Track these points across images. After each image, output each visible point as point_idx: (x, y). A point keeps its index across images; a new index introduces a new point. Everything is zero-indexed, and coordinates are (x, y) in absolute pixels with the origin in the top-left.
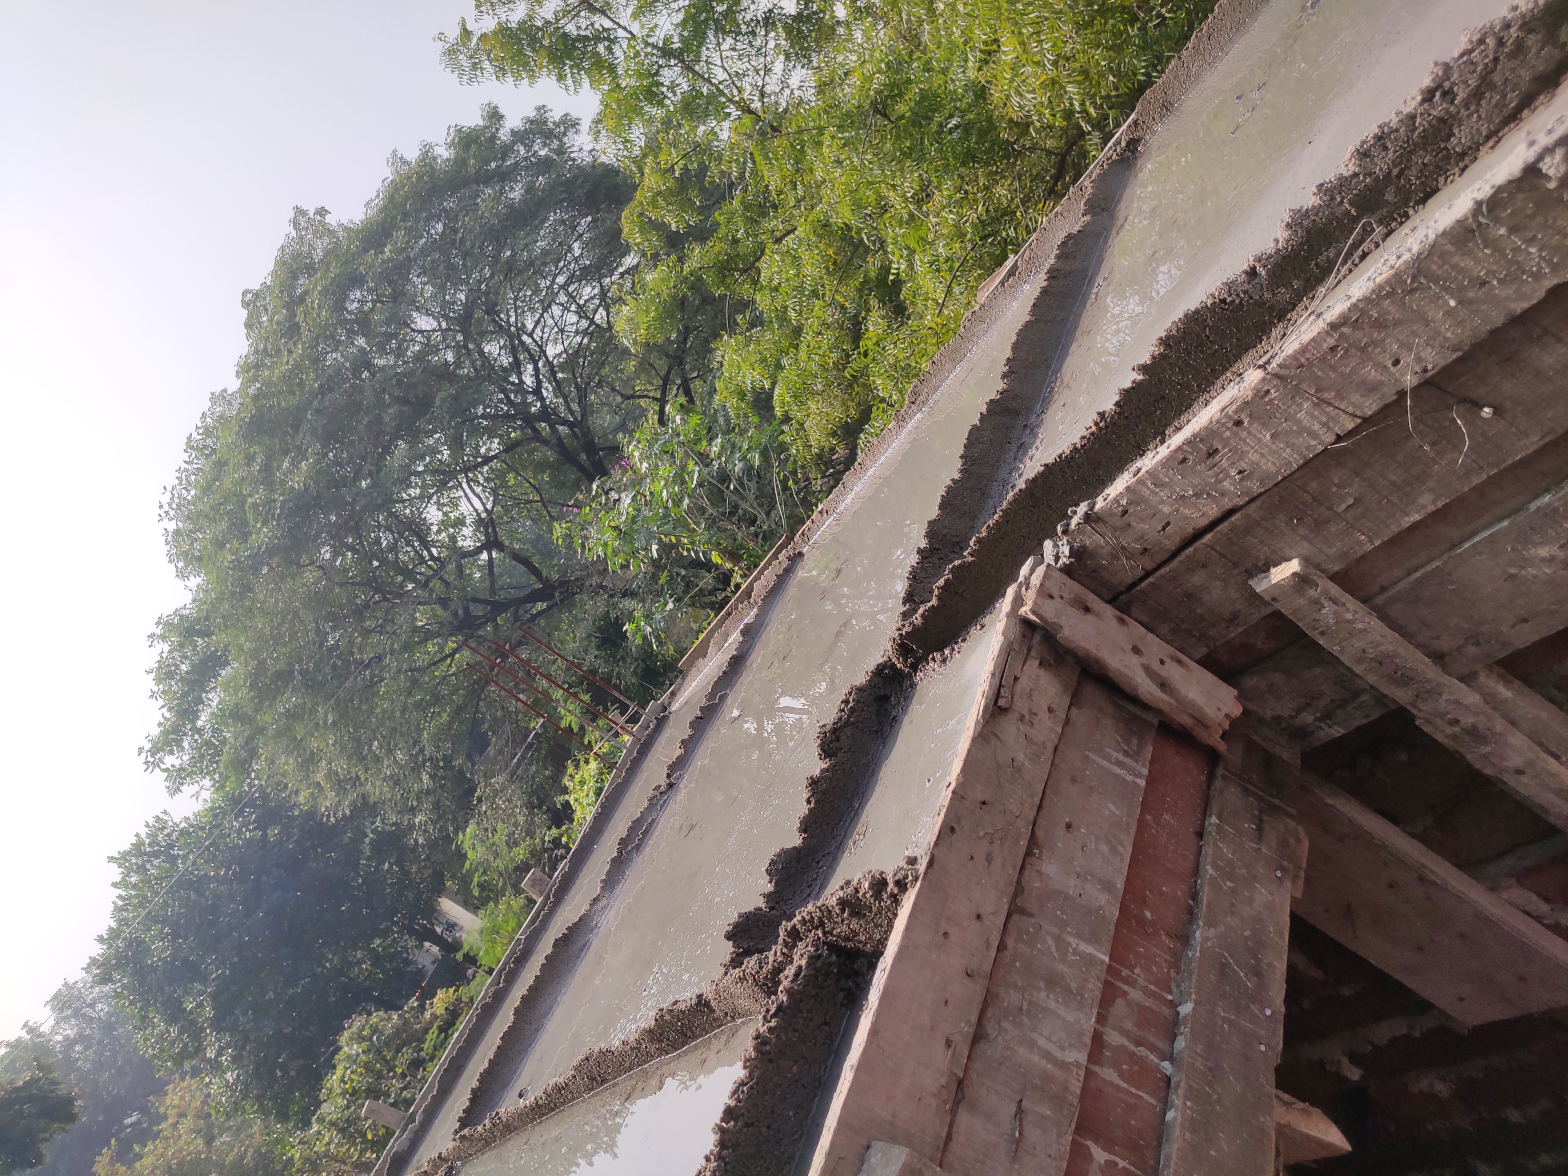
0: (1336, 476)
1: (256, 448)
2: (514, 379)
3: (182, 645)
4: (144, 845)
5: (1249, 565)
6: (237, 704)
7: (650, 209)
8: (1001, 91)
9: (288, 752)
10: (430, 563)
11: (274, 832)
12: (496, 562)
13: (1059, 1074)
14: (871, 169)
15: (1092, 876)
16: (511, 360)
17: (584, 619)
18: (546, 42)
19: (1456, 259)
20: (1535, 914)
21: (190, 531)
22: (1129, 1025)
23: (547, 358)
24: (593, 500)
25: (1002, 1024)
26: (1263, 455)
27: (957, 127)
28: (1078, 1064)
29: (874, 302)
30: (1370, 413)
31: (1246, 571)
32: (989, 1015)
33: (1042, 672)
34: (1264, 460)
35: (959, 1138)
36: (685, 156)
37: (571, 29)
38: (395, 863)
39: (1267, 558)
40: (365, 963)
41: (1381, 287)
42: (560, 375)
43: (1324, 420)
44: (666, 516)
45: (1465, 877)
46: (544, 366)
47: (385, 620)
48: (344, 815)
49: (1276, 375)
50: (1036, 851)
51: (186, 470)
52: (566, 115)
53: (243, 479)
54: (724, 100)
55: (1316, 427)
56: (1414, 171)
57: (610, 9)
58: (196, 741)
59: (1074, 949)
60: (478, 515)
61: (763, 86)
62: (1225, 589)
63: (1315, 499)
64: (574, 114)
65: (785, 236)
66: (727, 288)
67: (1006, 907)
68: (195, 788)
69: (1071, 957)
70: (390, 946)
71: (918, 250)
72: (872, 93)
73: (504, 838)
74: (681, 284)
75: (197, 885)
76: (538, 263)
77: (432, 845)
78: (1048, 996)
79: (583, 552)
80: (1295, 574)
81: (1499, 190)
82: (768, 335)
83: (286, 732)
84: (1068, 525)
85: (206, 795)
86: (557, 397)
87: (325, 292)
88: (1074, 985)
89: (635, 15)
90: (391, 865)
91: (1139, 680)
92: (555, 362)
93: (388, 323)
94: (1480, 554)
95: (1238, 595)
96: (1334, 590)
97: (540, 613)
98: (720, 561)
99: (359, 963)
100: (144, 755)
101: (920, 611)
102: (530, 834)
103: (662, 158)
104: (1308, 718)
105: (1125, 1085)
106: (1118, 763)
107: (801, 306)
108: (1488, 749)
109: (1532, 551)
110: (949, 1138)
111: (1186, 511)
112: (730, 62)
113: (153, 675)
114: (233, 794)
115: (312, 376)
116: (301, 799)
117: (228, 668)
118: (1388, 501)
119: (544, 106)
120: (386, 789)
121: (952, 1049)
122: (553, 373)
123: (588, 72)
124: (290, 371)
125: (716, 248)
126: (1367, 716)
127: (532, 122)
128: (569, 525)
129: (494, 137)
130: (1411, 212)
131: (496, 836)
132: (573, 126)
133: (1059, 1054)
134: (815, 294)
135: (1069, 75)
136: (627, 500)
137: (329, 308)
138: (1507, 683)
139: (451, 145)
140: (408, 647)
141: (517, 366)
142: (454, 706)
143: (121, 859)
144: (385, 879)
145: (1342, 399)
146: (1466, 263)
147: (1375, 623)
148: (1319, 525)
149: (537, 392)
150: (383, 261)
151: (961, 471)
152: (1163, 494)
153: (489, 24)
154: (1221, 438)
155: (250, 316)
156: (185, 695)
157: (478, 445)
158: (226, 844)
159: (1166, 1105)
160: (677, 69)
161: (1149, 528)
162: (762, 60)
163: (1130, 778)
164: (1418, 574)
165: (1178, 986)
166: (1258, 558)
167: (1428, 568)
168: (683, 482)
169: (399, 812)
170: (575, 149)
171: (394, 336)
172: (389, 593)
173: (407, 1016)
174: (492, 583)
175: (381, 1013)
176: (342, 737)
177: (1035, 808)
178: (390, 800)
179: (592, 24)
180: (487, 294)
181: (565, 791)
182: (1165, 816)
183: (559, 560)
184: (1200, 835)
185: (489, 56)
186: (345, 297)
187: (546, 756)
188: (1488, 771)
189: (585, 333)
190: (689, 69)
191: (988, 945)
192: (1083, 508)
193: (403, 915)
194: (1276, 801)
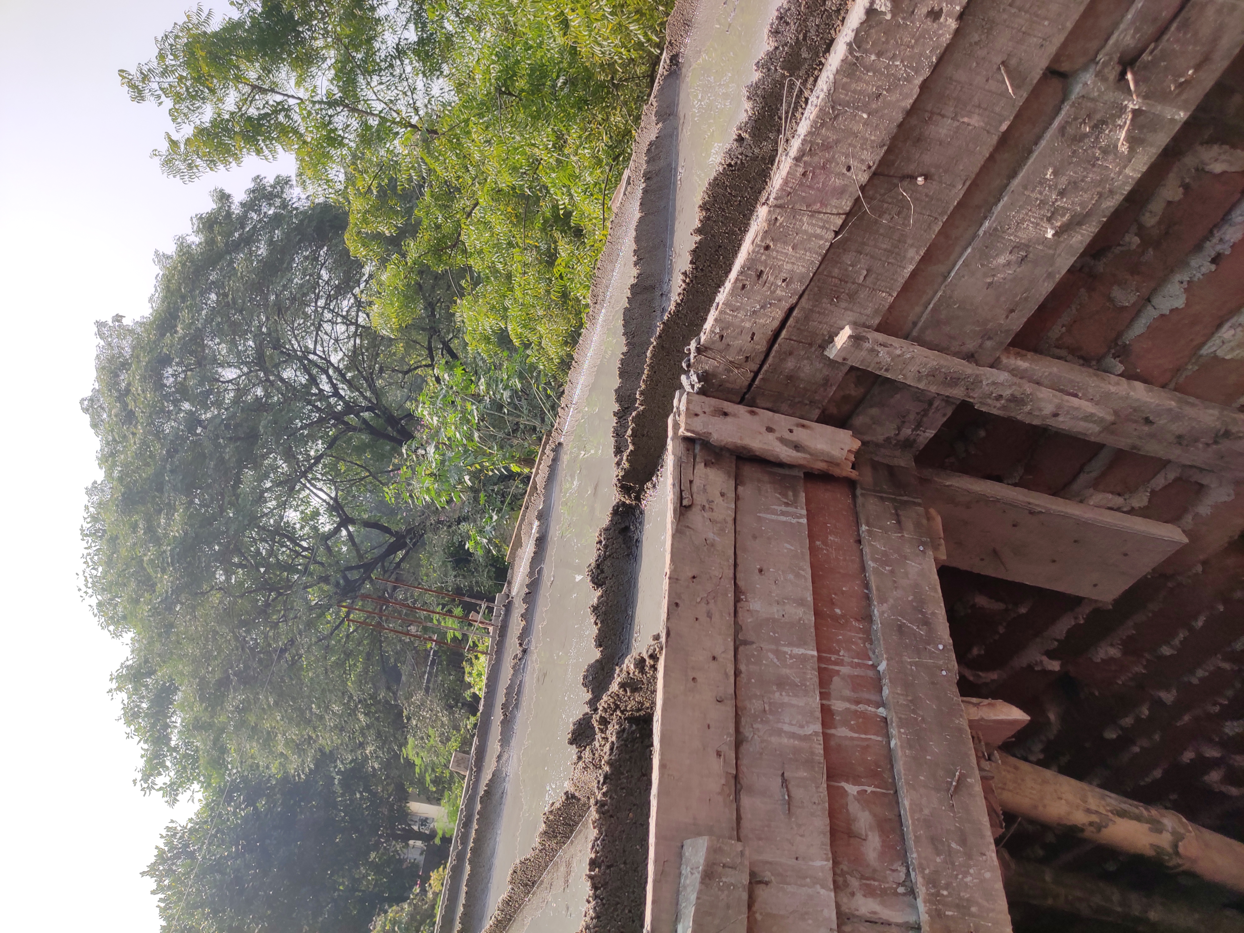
0: (847, 259)
1: (136, 517)
2: (314, 391)
3: (136, 689)
4: (165, 853)
5: (819, 342)
6: (195, 718)
7: (364, 226)
8: (586, 46)
9: (250, 738)
10: (304, 554)
11: (262, 804)
12: (355, 534)
13: (804, 745)
14: (514, 138)
15: (787, 599)
16: (307, 377)
17: (436, 552)
18: (237, 129)
19: (854, 86)
20: (1115, 507)
21: (110, 599)
22: (847, 693)
23: (332, 365)
24: (406, 460)
25: (754, 726)
26: (793, 263)
27: (565, 83)
28: (816, 734)
29: (557, 235)
30: (848, 209)
31: (819, 346)
32: (743, 723)
33: (708, 470)
34: (796, 267)
35: (747, 816)
36: (375, 176)
37: (253, 112)
38: (364, 791)
39: (829, 332)
40: (369, 875)
41: (815, 122)
42: (349, 375)
43: (821, 224)
44: (466, 451)
45: (1060, 500)
46: (335, 372)
47: (285, 611)
48: (310, 769)
49: (776, 206)
50: (742, 597)
51: (89, 554)
52: (278, 177)
53: (135, 544)
54: (388, 124)
55: (819, 231)
56: (813, 32)
57: (277, 86)
58: (175, 758)
59: (790, 655)
60: (328, 503)
61: (414, 103)
62: (812, 364)
63: (841, 280)
64: (284, 174)
65: (473, 209)
66: (446, 264)
67: (732, 644)
68: (189, 793)
69: (789, 662)
70: (383, 854)
71: (572, 185)
72: (493, 81)
73: (438, 739)
74: (409, 273)
75: (218, 867)
76: (298, 296)
77: (387, 766)
78: (781, 695)
79: (413, 502)
80: (850, 337)
81: (857, 32)
82: (489, 288)
83: (241, 724)
84: (689, 360)
85: (199, 796)
86: (353, 392)
87: (143, 379)
88: (797, 680)
89: (298, 84)
90: (361, 793)
91: (778, 450)
92: (341, 366)
93: (201, 383)
94: (963, 276)
95: (822, 365)
96: (881, 337)
97: (402, 560)
98: (519, 470)
99: (365, 877)
100: (138, 784)
101: (625, 458)
102: (457, 728)
103: (360, 184)
104: (907, 431)
105: (856, 735)
106: (783, 513)
107: (503, 257)
108: (1029, 407)
109: (994, 262)
110: (739, 818)
111: (761, 321)
112: (382, 94)
113: (122, 721)
114: (219, 787)
115: (158, 446)
116: (274, 771)
117: (180, 694)
118: (889, 263)
119: (258, 176)
120: (335, 738)
121: (722, 757)
122: (343, 376)
123: (278, 139)
124: (140, 448)
125: (425, 236)
126: (944, 415)
127: (253, 191)
128: (395, 485)
129: (229, 214)
130: (823, 61)
131: (432, 742)
132: (286, 183)
133: (801, 732)
134: (510, 245)
135: (628, 17)
136: (431, 449)
137: (152, 390)
138: (1023, 357)
139: (198, 232)
140: (310, 624)
141: (313, 380)
142: (364, 655)
143: (151, 871)
144: (361, 805)
145: (826, 206)
146: (861, 86)
147: (918, 350)
148: (852, 296)
149: (336, 394)
150: (179, 338)
151: (627, 345)
152: (741, 315)
153: (188, 130)
154: (761, 262)
155: (92, 418)
156: (153, 726)
157: (306, 451)
158: (229, 827)
159: (888, 737)
160: (346, 113)
161: (742, 342)
162: (405, 83)
163: (794, 521)
164: (931, 306)
165: (874, 653)
166: (823, 334)
167: (936, 299)
168: (468, 421)
169: (352, 751)
170: (294, 200)
171: (210, 392)
172: (281, 588)
173: (414, 902)
174: (358, 551)
175: (394, 908)
176: (286, 711)
177: (732, 568)
178: (342, 744)
179: (267, 103)
180: (269, 334)
181: (470, 686)
182: (830, 538)
183: (402, 514)
184: (859, 542)
185: (198, 155)
186: (160, 377)
187: (448, 665)
188: (1036, 422)
189: (355, 335)
190: (354, 110)
191: (726, 675)
192: (693, 345)
193: (385, 827)
194: (905, 498)
